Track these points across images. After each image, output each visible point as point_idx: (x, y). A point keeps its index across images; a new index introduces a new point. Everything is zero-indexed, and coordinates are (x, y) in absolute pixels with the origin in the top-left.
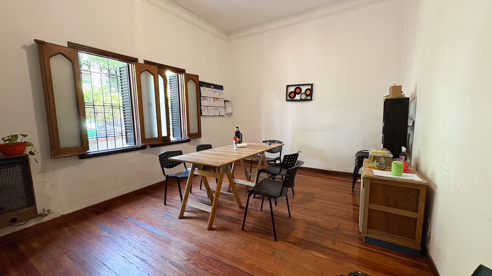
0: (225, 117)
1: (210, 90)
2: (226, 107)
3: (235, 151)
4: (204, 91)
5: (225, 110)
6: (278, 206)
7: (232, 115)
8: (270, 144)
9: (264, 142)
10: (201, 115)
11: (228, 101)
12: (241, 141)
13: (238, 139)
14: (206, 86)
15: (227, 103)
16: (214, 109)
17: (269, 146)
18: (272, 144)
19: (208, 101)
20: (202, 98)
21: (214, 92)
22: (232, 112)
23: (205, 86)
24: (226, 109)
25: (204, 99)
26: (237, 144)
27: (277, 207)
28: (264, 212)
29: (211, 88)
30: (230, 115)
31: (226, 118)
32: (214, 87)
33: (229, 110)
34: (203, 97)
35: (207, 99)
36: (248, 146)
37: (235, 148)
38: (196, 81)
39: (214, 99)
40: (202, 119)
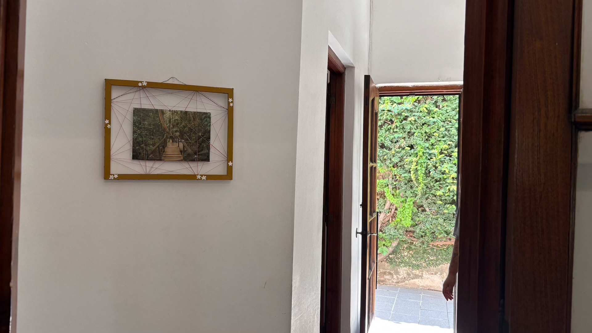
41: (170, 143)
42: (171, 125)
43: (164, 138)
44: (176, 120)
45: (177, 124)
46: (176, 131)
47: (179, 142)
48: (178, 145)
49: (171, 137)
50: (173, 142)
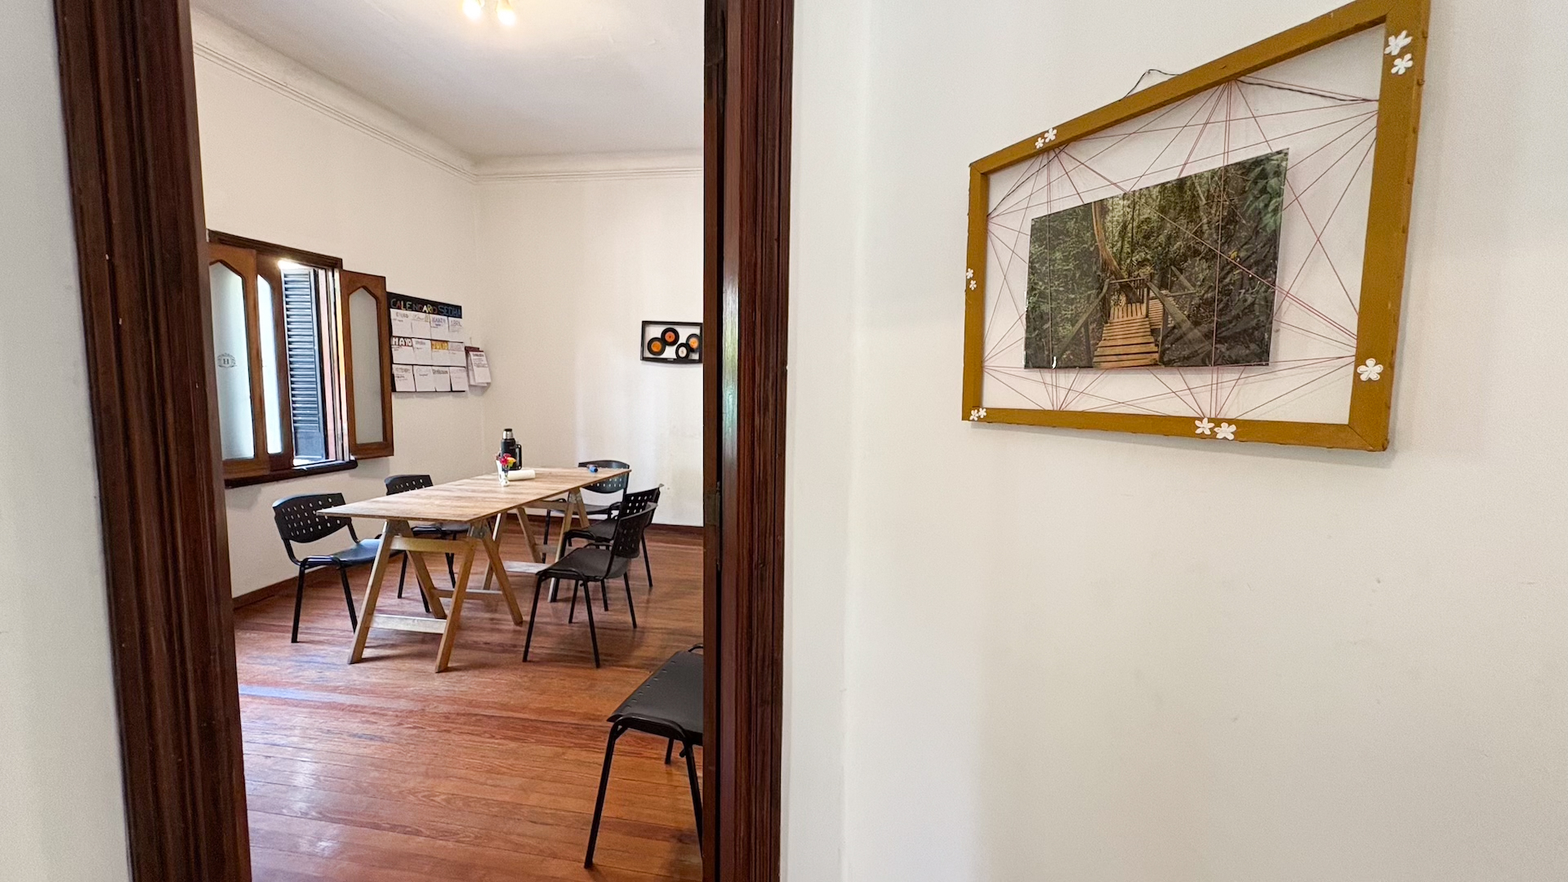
0: (469, 394)
1: (421, 317)
2: (470, 368)
3: (503, 489)
4: (403, 321)
5: (468, 376)
6: (611, 611)
7: (489, 390)
8: (596, 471)
9: (582, 465)
10: (394, 390)
11: (477, 350)
12: (518, 463)
13: (511, 460)
14: (408, 306)
15: (474, 355)
16: (434, 372)
17: (594, 474)
18: (600, 469)
19: (416, 349)
20: (394, 340)
21: (433, 324)
22: (489, 381)
23: (405, 307)
24: (471, 373)
25: (400, 343)
26: (510, 472)
27: (609, 613)
28: (577, 625)
29: (425, 312)
30: (484, 388)
31: (472, 399)
32: (434, 310)
33: (480, 376)
34: (399, 337)
35: (410, 344)
36: (538, 477)
37: (504, 481)
38: (379, 293)
39: (434, 342)
40: (396, 402)
41: (1120, 309)
42: (1127, 245)
43: (1102, 295)
44: (1142, 222)
45: (1147, 237)
46: (1142, 264)
47: (1148, 299)
48: (1144, 312)
49: (1125, 288)
50: (1129, 302)
